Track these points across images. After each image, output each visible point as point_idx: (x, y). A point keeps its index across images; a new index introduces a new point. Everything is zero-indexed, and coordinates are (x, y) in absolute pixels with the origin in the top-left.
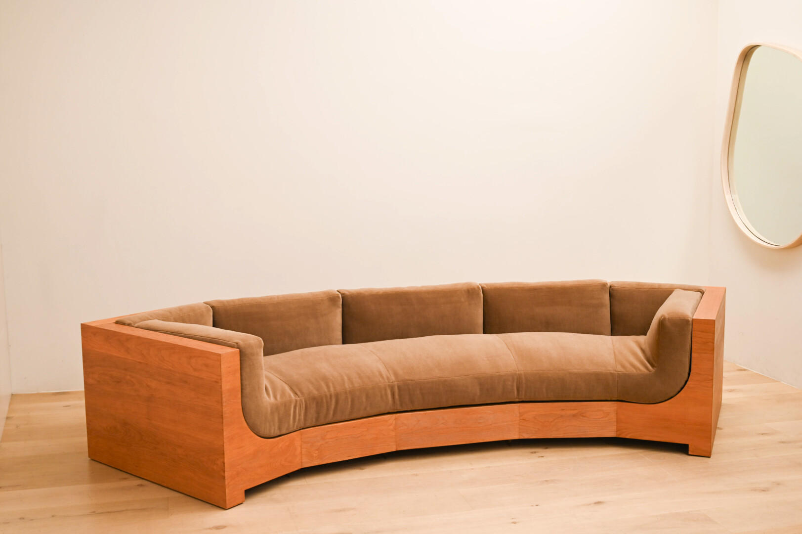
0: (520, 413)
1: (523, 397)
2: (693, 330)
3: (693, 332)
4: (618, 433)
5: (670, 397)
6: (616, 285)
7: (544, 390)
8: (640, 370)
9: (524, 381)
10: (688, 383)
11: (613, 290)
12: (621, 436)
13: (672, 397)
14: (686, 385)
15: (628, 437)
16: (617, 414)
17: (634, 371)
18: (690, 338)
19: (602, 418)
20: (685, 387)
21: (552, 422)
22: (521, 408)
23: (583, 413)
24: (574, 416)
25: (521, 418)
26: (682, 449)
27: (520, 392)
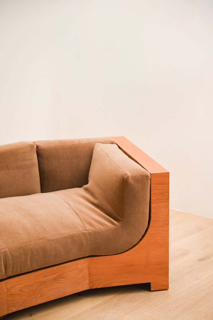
0: (7, 289)
1: (11, 273)
2: (151, 183)
3: (152, 185)
4: (91, 285)
5: (134, 245)
6: (42, 145)
7: (29, 262)
8: (107, 226)
9: (10, 258)
10: (149, 230)
11: (39, 150)
12: (93, 288)
13: (135, 245)
14: (148, 232)
15: (99, 287)
16: (89, 268)
17: (102, 227)
18: (149, 191)
19: (78, 275)
20: (147, 234)
21: (36, 290)
22: (8, 284)
23: (61, 275)
24: (55, 279)
25: (9, 294)
26: (146, 287)
27: (8, 270)
